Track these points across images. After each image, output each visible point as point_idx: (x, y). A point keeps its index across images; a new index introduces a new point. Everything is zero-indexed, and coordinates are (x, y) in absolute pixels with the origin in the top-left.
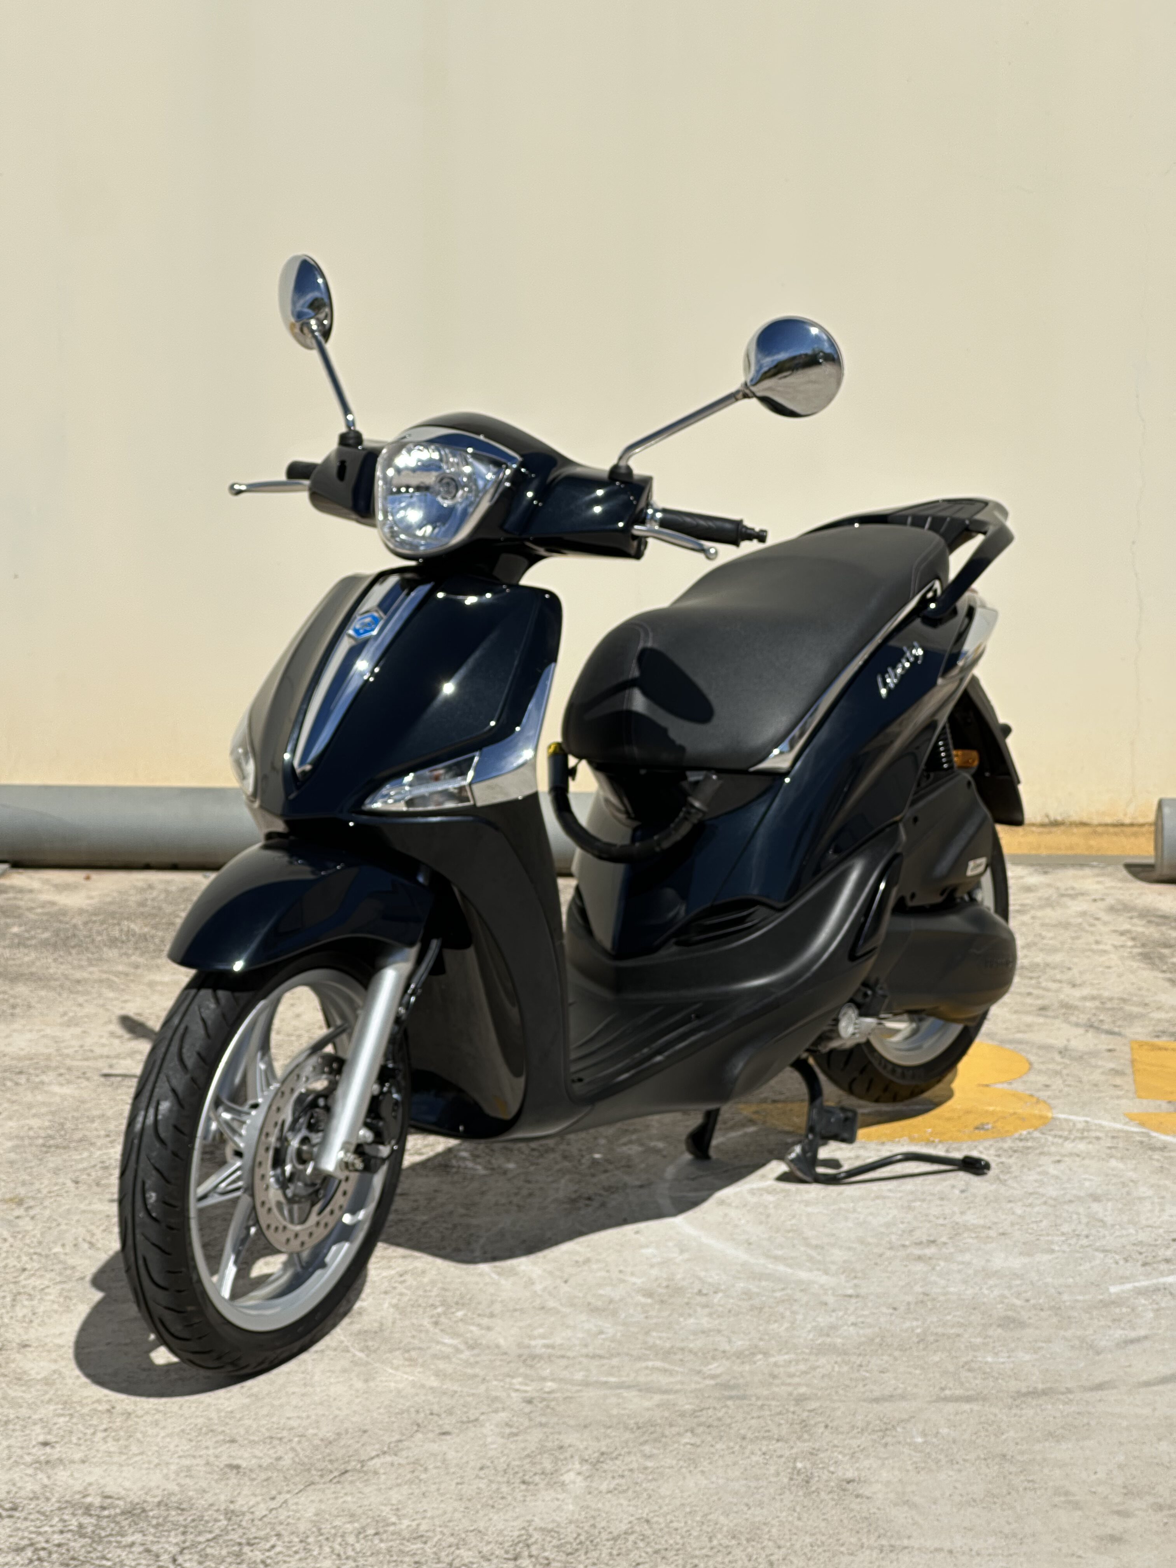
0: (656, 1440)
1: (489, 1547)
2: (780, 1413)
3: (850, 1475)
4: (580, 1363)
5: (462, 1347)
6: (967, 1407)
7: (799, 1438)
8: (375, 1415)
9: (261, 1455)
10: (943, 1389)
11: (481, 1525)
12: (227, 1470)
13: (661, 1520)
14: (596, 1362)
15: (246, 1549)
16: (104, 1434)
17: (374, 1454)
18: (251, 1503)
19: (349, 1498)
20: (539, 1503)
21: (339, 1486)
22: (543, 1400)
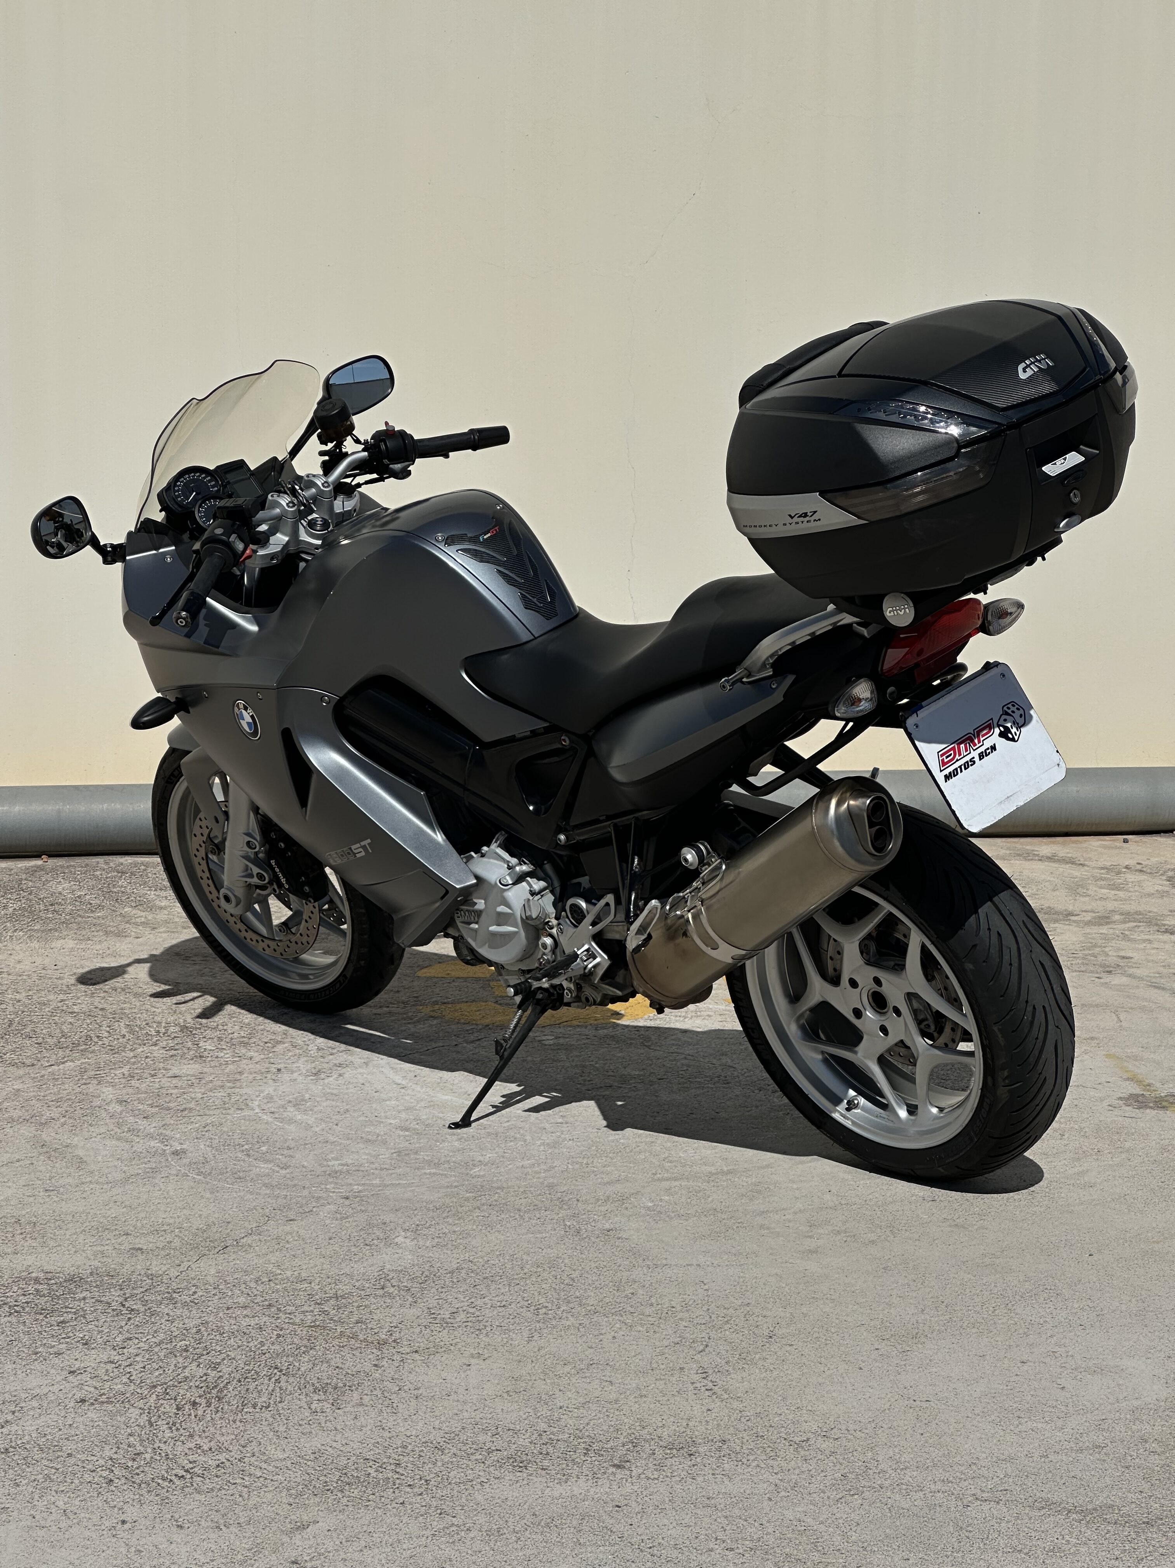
0: (454, 1215)
1: (360, 1283)
2: (540, 1195)
3: (607, 1226)
4: (373, 1174)
5: (277, 1169)
6: (677, 1183)
7: (561, 1208)
8: (230, 1212)
9: (155, 1241)
10: (655, 1174)
11: (347, 1270)
12: (131, 1251)
13: (481, 1260)
14: (384, 1172)
15: (174, 1295)
16: (21, 1236)
17: (243, 1235)
18: (163, 1269)
19: (238, 1262)
20: (384, 1255)
21: (226, 1256)
22: (356, 1197)
